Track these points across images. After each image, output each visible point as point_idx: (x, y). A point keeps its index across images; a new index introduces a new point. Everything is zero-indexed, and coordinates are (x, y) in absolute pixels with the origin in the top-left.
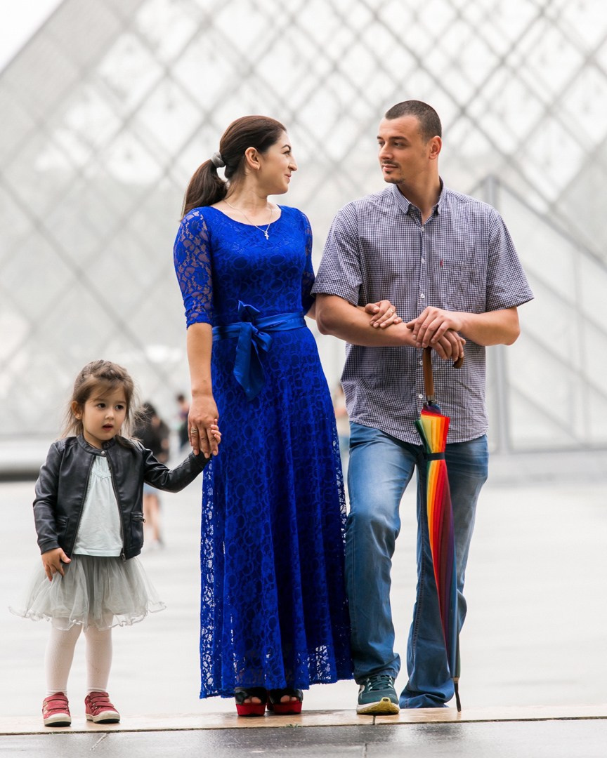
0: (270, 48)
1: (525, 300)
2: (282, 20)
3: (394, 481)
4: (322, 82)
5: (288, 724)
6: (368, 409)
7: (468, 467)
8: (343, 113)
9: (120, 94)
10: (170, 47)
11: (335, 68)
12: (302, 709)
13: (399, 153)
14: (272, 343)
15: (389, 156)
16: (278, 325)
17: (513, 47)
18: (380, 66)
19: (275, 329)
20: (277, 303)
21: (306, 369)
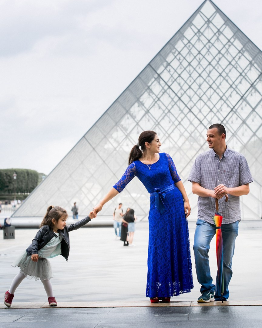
0: (163, 118)
1: (251, 181)
2: (166, 111)
3: (207, 236)
4: (176, 127)
5: (166, 306)
6: (201, 214)
7: (232, 231)
8: (181, 135)
9: (126, 129)
10: (138, 118)
11: (180, 123)
12: (170, 301)
13: (212, 139)
14: (166, 195)
15: (209, 140)
16: (167, 190)
17: (225, 119)
18: (191, 123)
19: (166, 191)
20: (164, 185)
21: (177, 201)
